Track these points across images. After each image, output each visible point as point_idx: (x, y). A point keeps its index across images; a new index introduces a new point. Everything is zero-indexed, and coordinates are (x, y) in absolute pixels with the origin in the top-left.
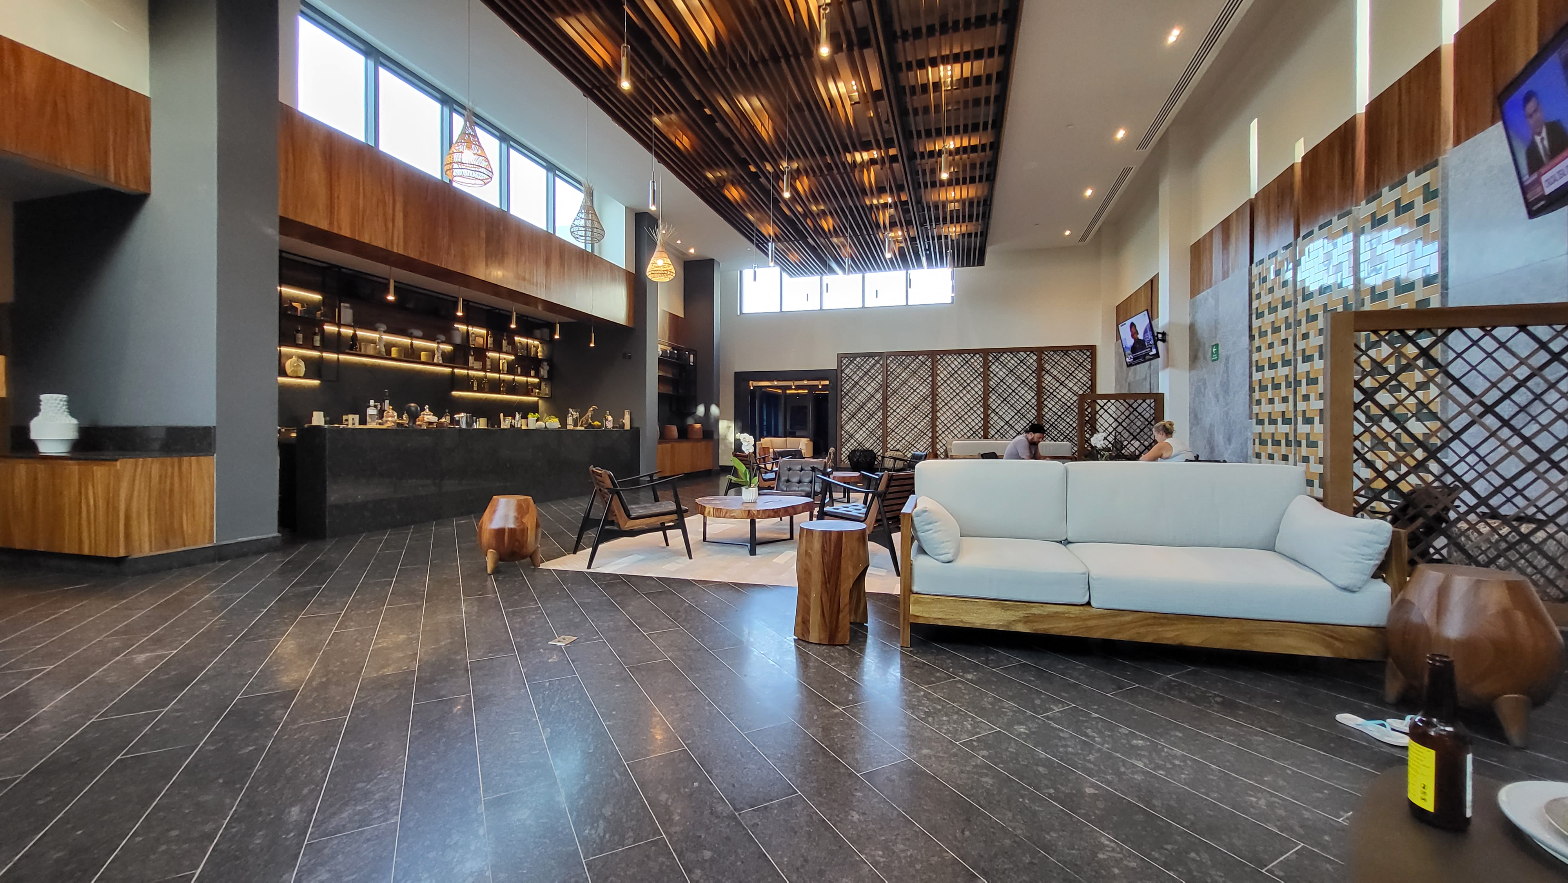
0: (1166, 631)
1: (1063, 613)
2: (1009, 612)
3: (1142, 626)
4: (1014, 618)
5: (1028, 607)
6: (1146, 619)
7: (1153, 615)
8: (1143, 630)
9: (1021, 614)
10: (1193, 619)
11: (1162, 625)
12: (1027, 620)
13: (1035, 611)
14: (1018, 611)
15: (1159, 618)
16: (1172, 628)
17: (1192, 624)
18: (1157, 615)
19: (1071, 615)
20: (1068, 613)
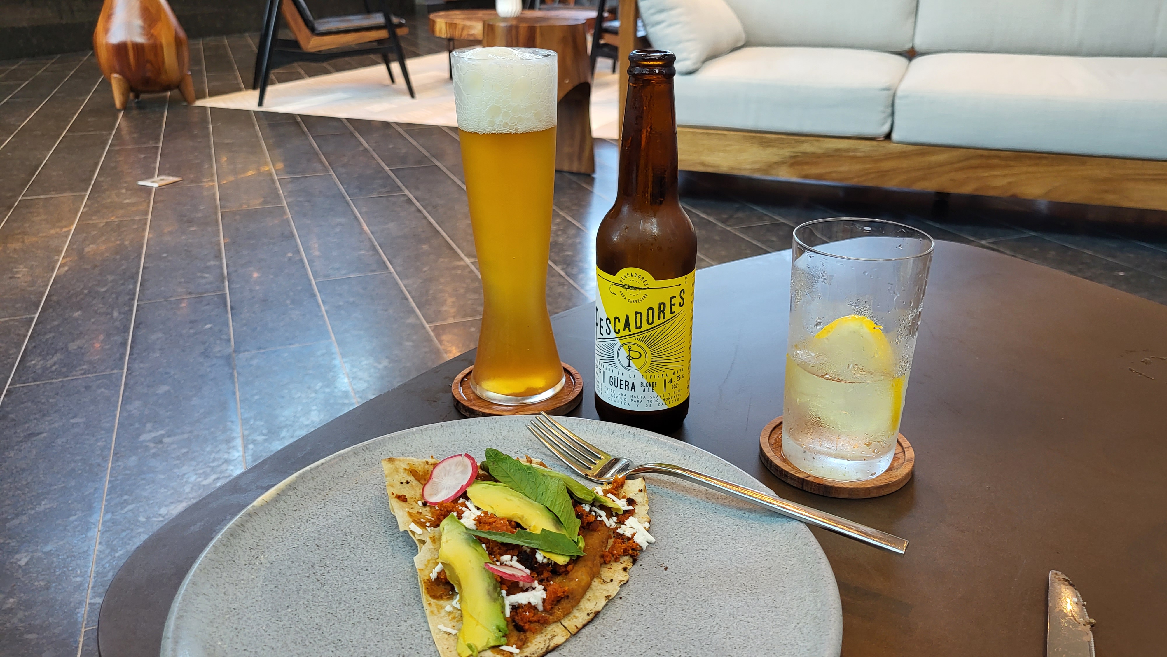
0: (996, 176)
1: (847, 150)
2: (769, 151)
3: (961, 169)
4: (775, 159)
5: (797, 142)
6: (967, 159)
7: (979, 152)
8: (960, 176)
9: (786, 152)
10: (1039, 158)
11: (991, 167)
12: (795, 161)
13: (808, 147)
14: (783, 148)
15: (988, 157)
16: (1006, 172)
17: (1036, 165)
18: (985, 153)
19: (859, 154)
20: (855, 150)
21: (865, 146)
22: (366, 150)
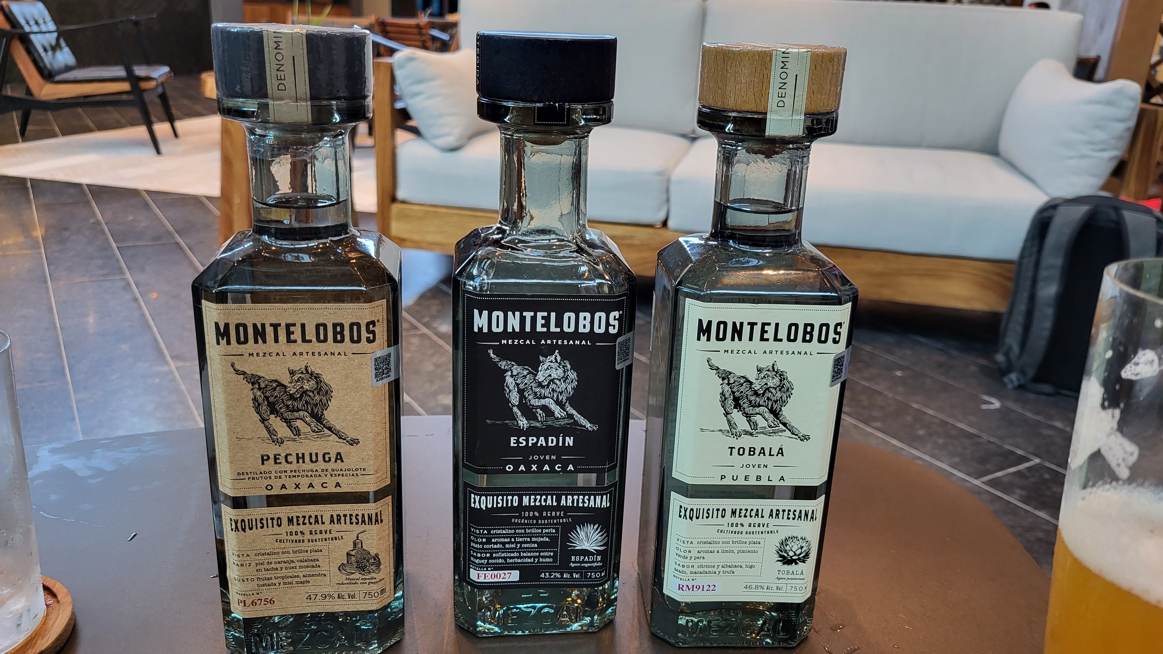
1: (623, 238)
19: (636, 242)
20: (631, 237)
21: (642, 234)
22: (98, 223)
